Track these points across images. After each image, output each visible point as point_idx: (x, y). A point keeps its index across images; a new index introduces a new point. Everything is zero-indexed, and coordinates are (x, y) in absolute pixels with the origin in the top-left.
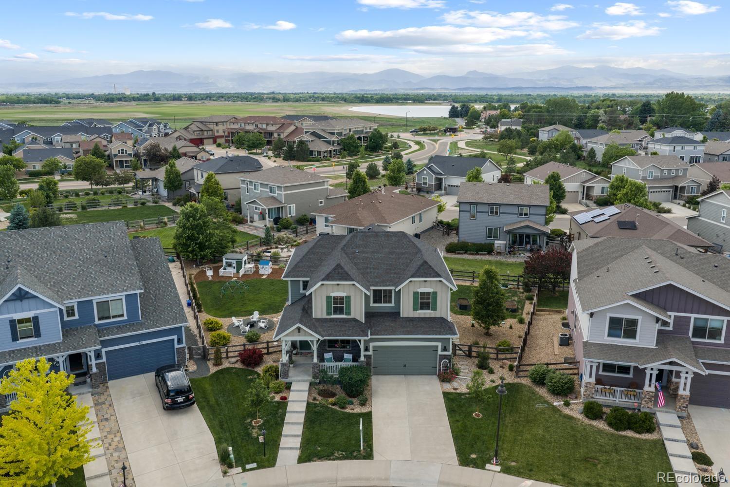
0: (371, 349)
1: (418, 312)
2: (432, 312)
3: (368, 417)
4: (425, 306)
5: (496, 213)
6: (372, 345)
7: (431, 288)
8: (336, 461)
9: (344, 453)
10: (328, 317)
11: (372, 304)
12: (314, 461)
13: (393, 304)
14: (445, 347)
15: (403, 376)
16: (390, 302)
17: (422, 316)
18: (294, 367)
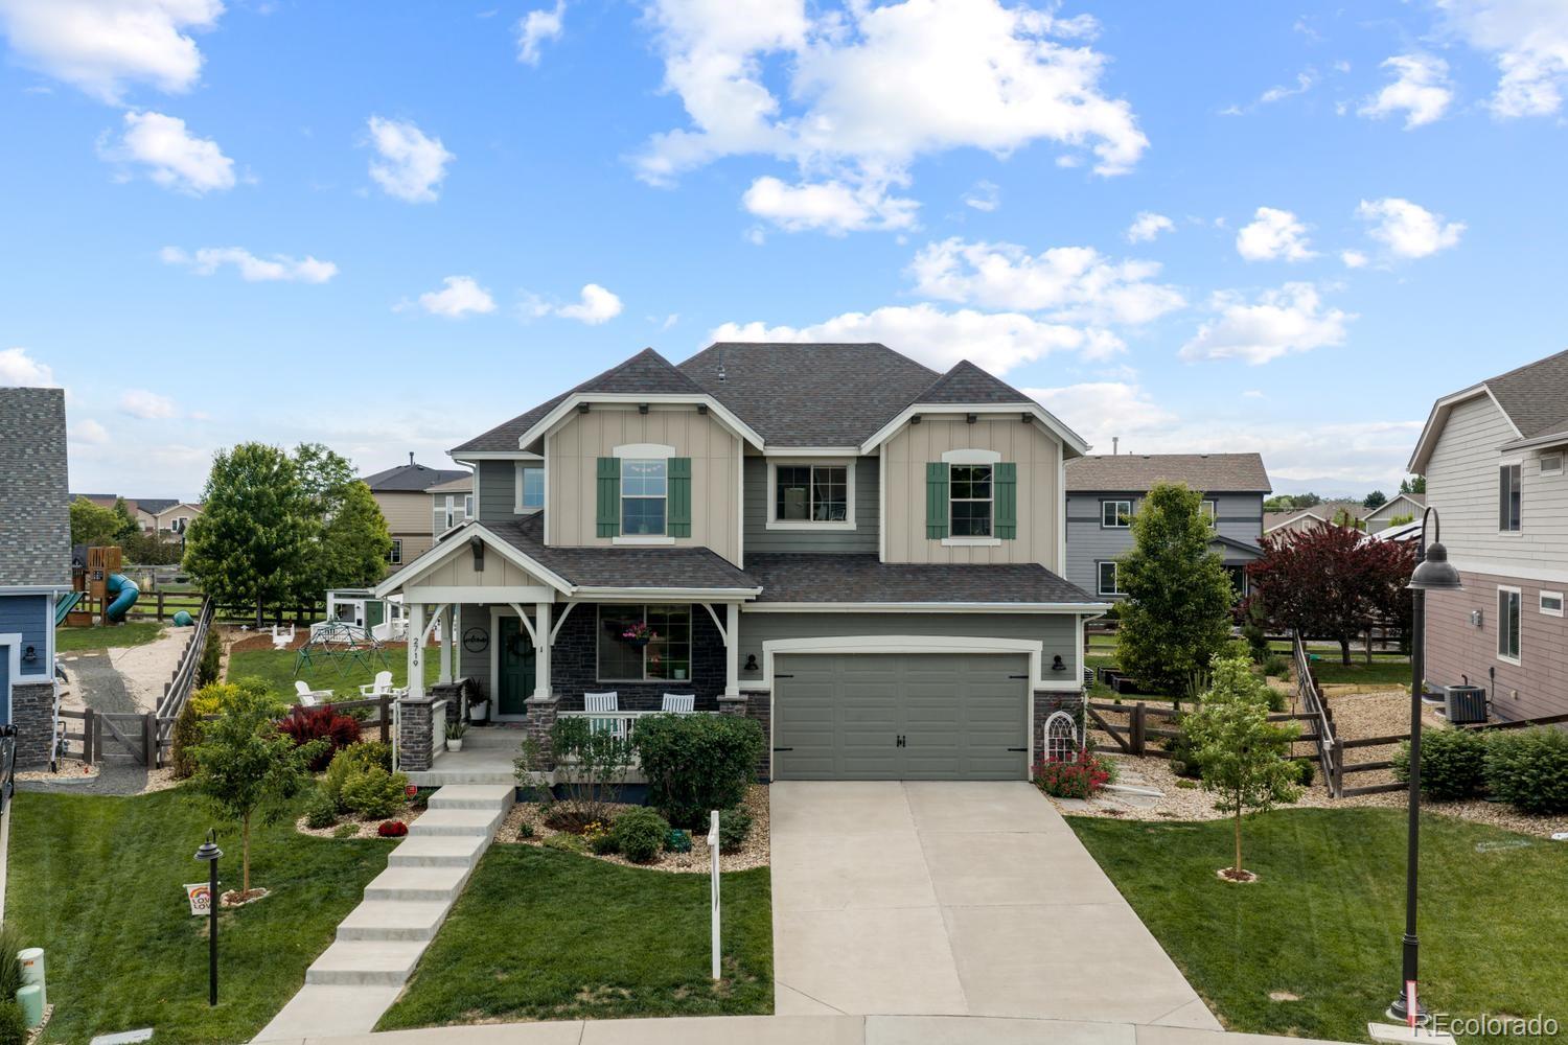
0: (768, 666)
1: (945, 542)
2: (998, 542)
3: (752, 889)
4: (969, 520)
5: (1121, 522)
6: (771, 647)
7: (991, 448)
8: (577, 1023)
9: (624, 992)
10: (604, 543)
11: (772, 524)
12: (464, 1021)
13: (850, 524)
14: (1058, 659)
15: (898, 783)
16: (839, 512)
17: (961, 559)
18: (463, 748)
